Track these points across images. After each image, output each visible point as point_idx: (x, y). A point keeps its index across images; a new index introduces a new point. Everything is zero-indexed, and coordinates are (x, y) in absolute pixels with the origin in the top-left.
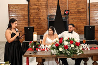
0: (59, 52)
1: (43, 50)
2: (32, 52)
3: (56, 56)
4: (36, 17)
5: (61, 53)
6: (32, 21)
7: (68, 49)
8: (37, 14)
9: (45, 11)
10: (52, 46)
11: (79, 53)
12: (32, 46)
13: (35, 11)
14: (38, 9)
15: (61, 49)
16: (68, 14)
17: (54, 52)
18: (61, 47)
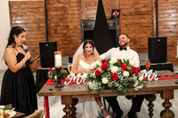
0: (103, 85)
1: (73, 83)
2: (53, 87)
3: (96, 92)
4: (61, 24)
5: (106, 86)
6: (53, 32)
7: (118, 80)
8: (63, 19)
9: (76, 12)
10: (89, 75)
11: (137, 87)
12: (54, 76)
13: (59, 13)
14: (64, 9)
15: (105, 80)
16: (118, 17)
17: (93, 85)
18: (105, 76)
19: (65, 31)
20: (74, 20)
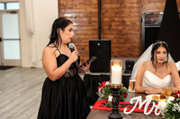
4: (116, 19)
6: (106, 27)
8: (119, 13)
9: (135, 5)
13: (114, 6)
14: (121, 1)
19: (121, 27)
20: (132, 15)
